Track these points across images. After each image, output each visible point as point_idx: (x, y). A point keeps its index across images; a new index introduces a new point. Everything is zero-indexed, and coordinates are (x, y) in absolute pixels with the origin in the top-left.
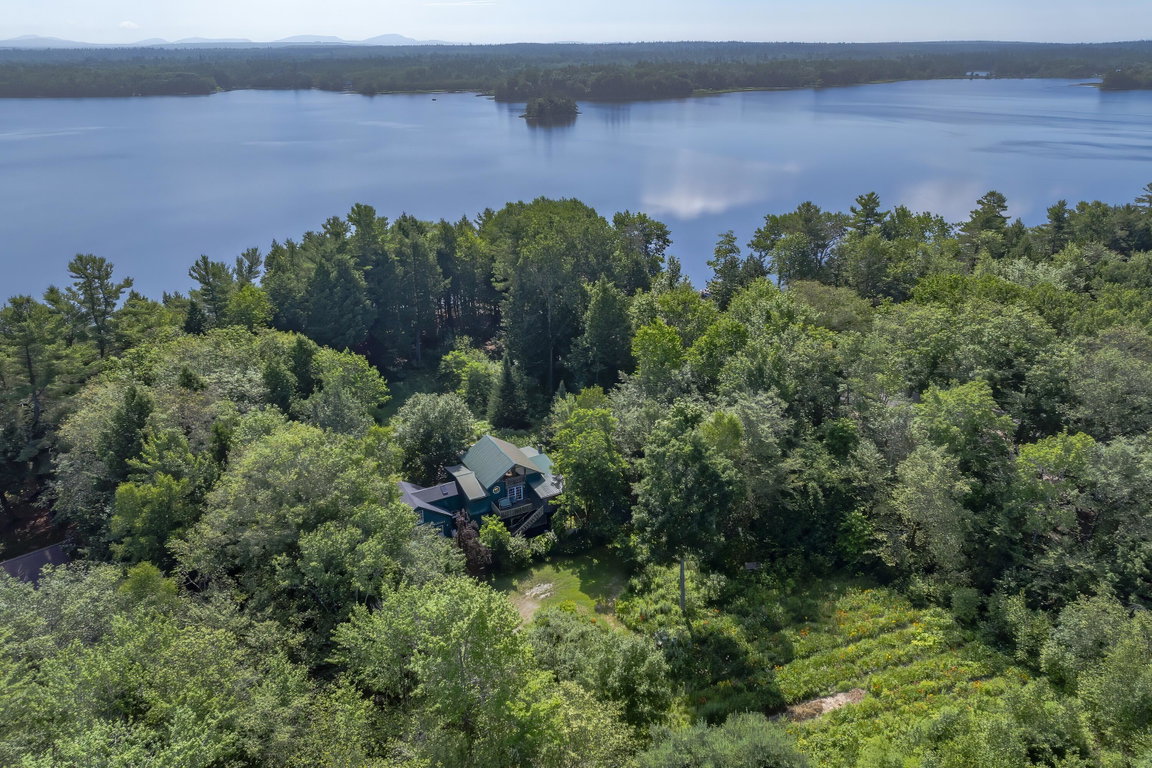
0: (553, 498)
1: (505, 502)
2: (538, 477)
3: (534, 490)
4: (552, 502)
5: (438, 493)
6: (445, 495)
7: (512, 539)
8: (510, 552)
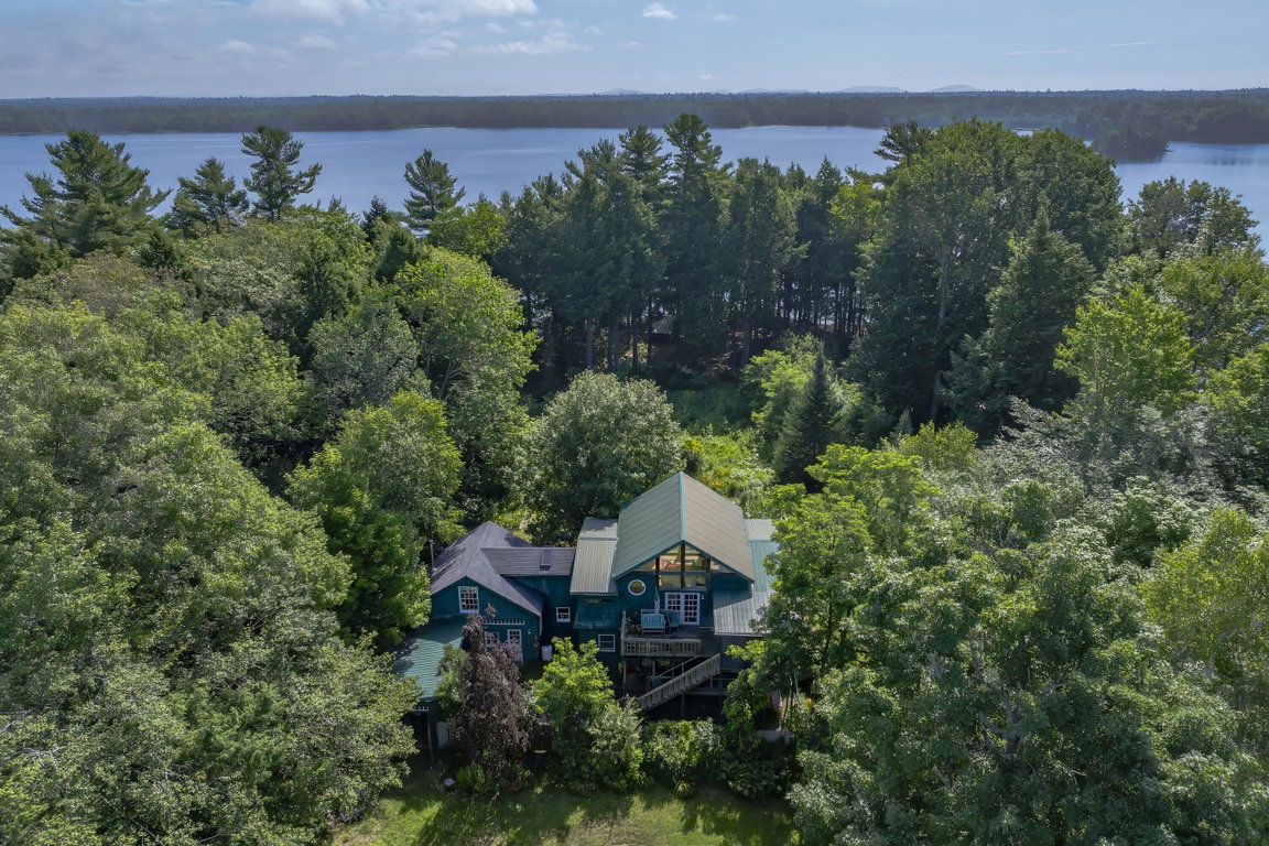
0: (741, 641)
1: (652, 619)
2: (736, 586)
3: (715, 611)
4: (734, 650)
5: (531, 562)
6: (542, 568)
7: (612, 708)
8: (593, 738)
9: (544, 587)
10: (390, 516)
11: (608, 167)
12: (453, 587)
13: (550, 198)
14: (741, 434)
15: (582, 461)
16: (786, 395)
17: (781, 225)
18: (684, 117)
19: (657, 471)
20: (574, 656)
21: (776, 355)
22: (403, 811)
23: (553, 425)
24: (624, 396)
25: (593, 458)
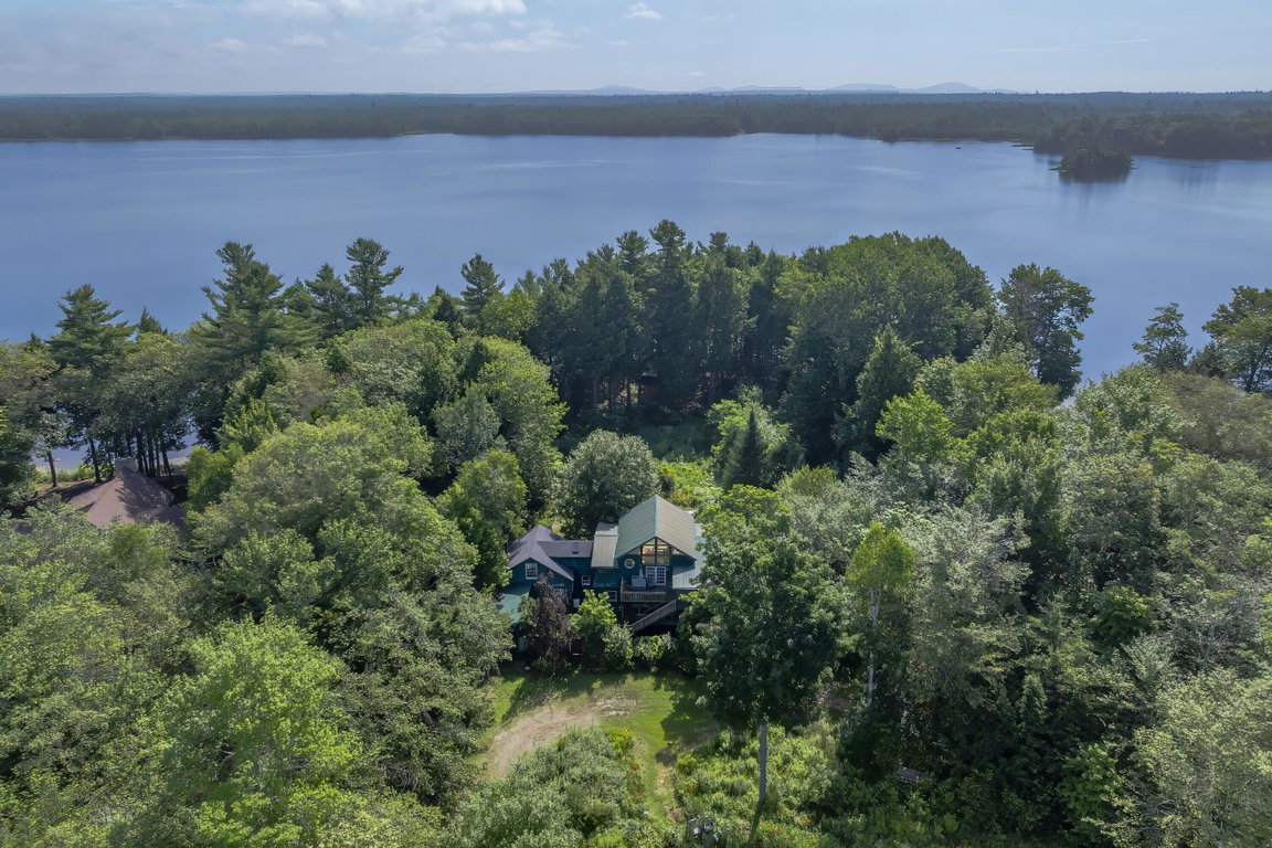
0: (686, 592)
1: (639, 582)
2: (685, 562)
3: (674, 577)
4: (683, 597)
5: (567, 549)
6: (574, 553)
7: (616, 628)
8: (606, 643)
9: (574, 564)
10: (490, 523)
11: (608, 264)
12: (523, 564)
13: (565, 286)
14: (703, 461)
15: (596, 489)
16: (734, 432)
17: (737, 301)
18: (665, 222)
19: (642, 494)
20: (596, 600)
21: (730, 403)
22: (504, 682)
23: (577, 466)
24: (622, 447)
25: (603, 485)
